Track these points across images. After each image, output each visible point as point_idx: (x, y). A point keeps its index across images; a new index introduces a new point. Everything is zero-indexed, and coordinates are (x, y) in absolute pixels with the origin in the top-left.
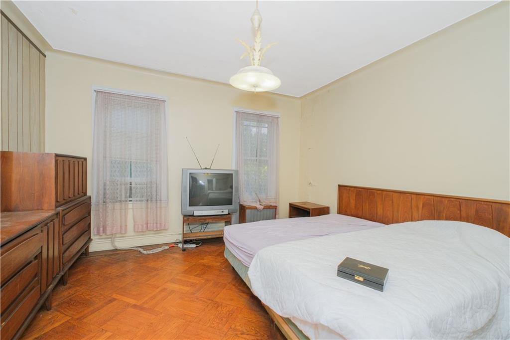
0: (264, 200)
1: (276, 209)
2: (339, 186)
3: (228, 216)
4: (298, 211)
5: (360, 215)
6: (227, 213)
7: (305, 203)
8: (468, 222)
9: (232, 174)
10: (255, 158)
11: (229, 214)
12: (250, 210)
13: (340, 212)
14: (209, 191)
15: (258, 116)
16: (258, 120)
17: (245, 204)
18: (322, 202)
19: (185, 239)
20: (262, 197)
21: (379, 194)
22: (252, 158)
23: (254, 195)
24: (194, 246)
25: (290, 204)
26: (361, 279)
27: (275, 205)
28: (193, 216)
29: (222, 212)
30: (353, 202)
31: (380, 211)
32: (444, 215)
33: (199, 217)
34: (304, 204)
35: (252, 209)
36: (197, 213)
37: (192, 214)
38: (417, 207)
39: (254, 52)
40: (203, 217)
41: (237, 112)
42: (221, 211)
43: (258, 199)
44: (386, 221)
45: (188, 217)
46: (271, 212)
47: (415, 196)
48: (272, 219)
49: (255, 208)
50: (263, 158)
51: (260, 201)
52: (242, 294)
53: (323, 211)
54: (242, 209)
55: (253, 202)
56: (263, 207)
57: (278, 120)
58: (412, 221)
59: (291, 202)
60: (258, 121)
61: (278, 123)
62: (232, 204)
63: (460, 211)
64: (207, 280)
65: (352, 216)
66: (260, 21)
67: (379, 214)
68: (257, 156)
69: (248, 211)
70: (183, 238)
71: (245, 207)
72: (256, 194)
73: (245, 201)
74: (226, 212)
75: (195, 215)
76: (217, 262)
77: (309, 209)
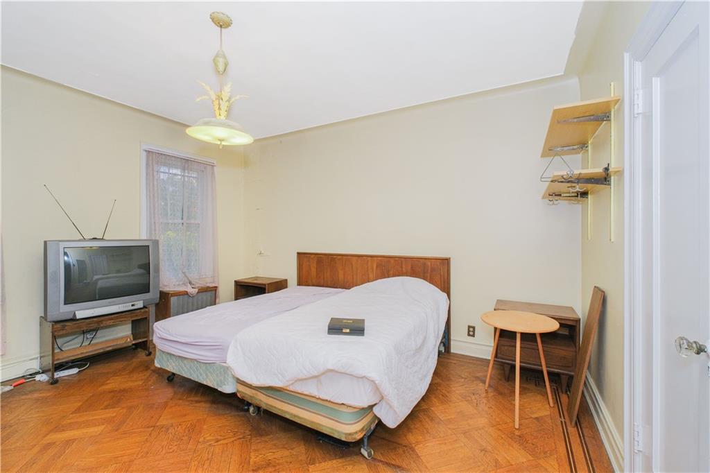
0: (197, 281)
1: (216, 290)
2: (298, 254)
3: (143, 310)
4: (246, 289)
5: (322, 282)
6: (142, 306)
7: (256, 278)
8: (407, 276)
9: (148, 246)
10: (180, 221)
11: (144, 307)
12: (176, 298)
13: (300, 283)
14: (96, 277)
15: (184, 161)
16: (184, 167)
17: (166, 289)
18: (277, 275)
19: (55, 362)
20: (193, 276)
21: (340, 259)
22: (176, 221)
23: (181, 275)
24: (75, 371)
25: (235, 281)
26: (348, 331)
27: (214, 285)
28: (74, 319)
29: (133, 305)
30: (314, 270)
31: (341, 277)
32: (391, 272)
33: (88, 321)
34: (256, 280)
35: (180, 295)
36: (80, 315)
37: (71, 317)
38: (372, 269)
39: (221, 101)
40: (95, 319)
41: (148, 152)
42: (131, 304)
43: (187, 281)
44: (346, 286)
45: (62, 324)
46: (208, 296)
47: (369, 258)
48: (211, 305)
49: (186, 293)
50: (192, 221)
51: (190, 283)
52: (198, 405)
53: (280, 285)
54: (165, 296)
55: (179, 285)
56: (197, 290)
57: (213, 170)
58: (369, 282)
59: (237, 279)
60: (184, 169)
61: (213, 173)
62: (149, 292)
63: (402, 268)
64: (130, 408)
65: (313, 285)
66: (226, 65)
67: (340, 279)
68: (182, 219)
69: (173, 300)
70: (53, 361)
71: (169, 294)
72: (184, 273)
73: (166, 286)
74: (140, 305)
75: (78, 317)
76: (136, 381)
77: (265, 285)
